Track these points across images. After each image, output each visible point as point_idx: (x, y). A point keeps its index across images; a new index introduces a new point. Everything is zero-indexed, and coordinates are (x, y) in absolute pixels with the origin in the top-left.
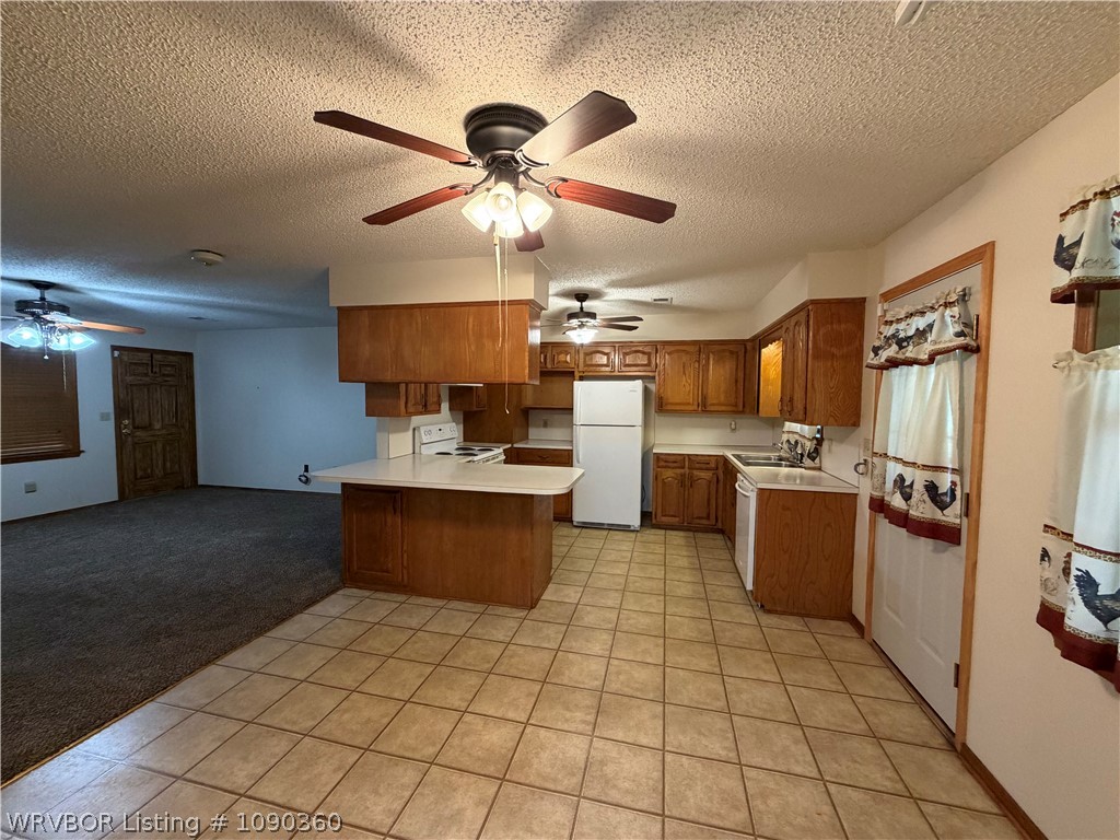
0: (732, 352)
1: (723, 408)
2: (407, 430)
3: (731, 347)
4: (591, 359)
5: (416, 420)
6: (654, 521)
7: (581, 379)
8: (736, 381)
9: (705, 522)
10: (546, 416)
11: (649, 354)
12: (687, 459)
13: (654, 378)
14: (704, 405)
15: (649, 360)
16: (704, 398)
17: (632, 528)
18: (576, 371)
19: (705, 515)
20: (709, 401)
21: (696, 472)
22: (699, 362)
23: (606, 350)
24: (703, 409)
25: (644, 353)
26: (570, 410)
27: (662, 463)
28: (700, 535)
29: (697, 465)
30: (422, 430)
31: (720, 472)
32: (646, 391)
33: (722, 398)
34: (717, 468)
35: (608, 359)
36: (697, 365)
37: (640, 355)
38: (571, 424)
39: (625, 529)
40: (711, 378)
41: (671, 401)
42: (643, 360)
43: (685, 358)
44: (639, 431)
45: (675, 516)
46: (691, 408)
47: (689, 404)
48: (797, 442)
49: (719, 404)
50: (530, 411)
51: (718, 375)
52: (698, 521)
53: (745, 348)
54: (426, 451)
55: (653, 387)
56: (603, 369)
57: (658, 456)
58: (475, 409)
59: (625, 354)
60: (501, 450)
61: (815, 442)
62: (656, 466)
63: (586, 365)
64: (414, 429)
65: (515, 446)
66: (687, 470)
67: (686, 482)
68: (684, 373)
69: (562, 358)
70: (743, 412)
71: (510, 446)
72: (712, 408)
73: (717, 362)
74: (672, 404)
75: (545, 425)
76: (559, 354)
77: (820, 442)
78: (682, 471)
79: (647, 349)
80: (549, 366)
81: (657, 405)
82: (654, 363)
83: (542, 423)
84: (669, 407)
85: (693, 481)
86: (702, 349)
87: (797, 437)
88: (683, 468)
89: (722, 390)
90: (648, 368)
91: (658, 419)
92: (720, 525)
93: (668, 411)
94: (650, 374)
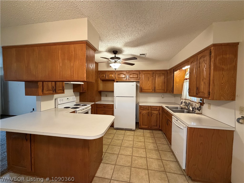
0: (163, 74)
1: (161, 91)
2: (52, 99)
3: (163, 72)
4: (120, 76)
5: (56, 96)
6: (140, 127)
7: (117, 82)
8: (164, 83)
9: (156, 127)
10: (106, 93)
11: (137, 74)
12: (150, 107)
13: (139, 82)
14: (155, 90)
15: (138, 76)
16: (155, 88)
17: (133, 130)
18: (115, 79)
19: (156, 125)
20: (156, 89)
21: (153, 112)
22: (153, 77)
23: (124, 73)
24: (154, 91)
25: (136, 74)
26: (113, 91)
27: (142, 109)
28: (154, 131)
29: (153, 109)
30: (59, 99)
31: (161, 112)
32: (137, 86)
33: (160, 88)
34: (159, 110)
35: (125, 76)
36: (152, 77)
37: (135, 75)
38: (113, 96)
39: (131, 130)
40: (156, 81)
41: (144, 89)
42: (135, 76)
43: (148, 75)
44: (135, 98)
45: (146, 126)
46: (150, 91)
47: (150, 90)
48: (189, 103)
49: (159, 90)
50: (102, 92)
51: (159, 80)
52: (154, 127)
53: (167, 73)
54: (60, 107)
55: (138, 85)
56: (123, 79)
57: (141, 106)
58: (82, 91)
59: (130, 74)
60: (90, 105)
61: (200, 104)
62: (140, 109)
63: (118, 78)
64: (55, 99)
65: (96, 103)
66: (150, 111)
67: (150, 115)
68: (148, 80)
69: (111, 75)
70: (166, 92)
71: (94, 103)
72: (157, 91)
73: (159, 77)
74: (145, 90)
75: (106, 96)
76: (110, 74)
77: (202, 104)
78: (149, 111)
79: (137, 73)
80: (107, 78)
81: (140, 90)
82: (139, 77)
83: (105, 96)
84: (144, 91)
85: (152, 114)
86: (154, 73)
87: (189, 101)
88: (149, 110)
89: (160, 85)
90: (137, 79)
91: (140, 94)
92: (160, 128)
93: (143, 92)
94: (138, 81)
